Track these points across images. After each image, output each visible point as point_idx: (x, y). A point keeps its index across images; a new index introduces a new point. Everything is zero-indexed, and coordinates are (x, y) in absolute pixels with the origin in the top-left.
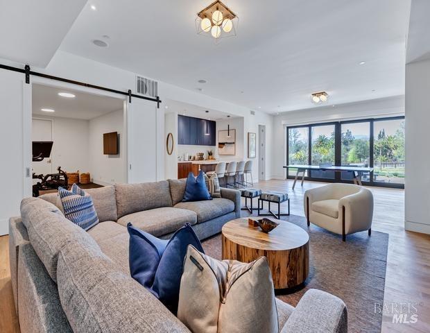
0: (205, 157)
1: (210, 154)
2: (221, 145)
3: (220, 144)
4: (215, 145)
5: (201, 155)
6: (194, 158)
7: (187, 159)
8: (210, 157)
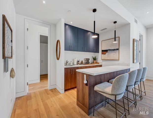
0: (90, 61)
1: (95, 59)
2: (104, 52)
3: (102, 51)
4: (98, 52)
5: (88, 60)
6: (82, 62)
7: (76, 63)
8: (95, 62)
